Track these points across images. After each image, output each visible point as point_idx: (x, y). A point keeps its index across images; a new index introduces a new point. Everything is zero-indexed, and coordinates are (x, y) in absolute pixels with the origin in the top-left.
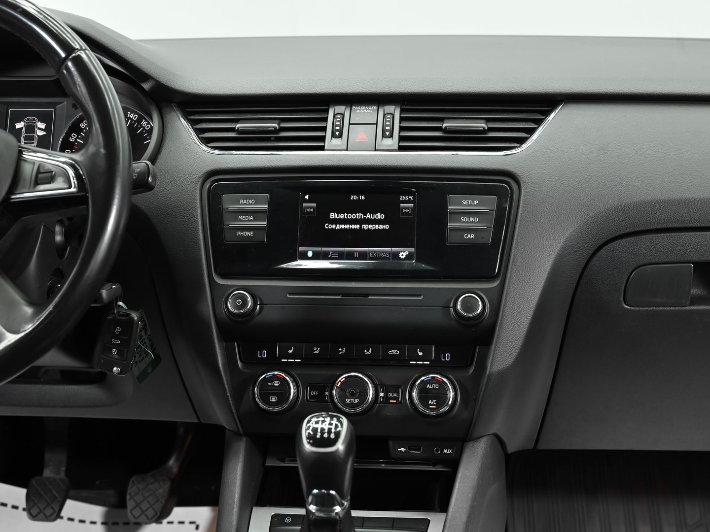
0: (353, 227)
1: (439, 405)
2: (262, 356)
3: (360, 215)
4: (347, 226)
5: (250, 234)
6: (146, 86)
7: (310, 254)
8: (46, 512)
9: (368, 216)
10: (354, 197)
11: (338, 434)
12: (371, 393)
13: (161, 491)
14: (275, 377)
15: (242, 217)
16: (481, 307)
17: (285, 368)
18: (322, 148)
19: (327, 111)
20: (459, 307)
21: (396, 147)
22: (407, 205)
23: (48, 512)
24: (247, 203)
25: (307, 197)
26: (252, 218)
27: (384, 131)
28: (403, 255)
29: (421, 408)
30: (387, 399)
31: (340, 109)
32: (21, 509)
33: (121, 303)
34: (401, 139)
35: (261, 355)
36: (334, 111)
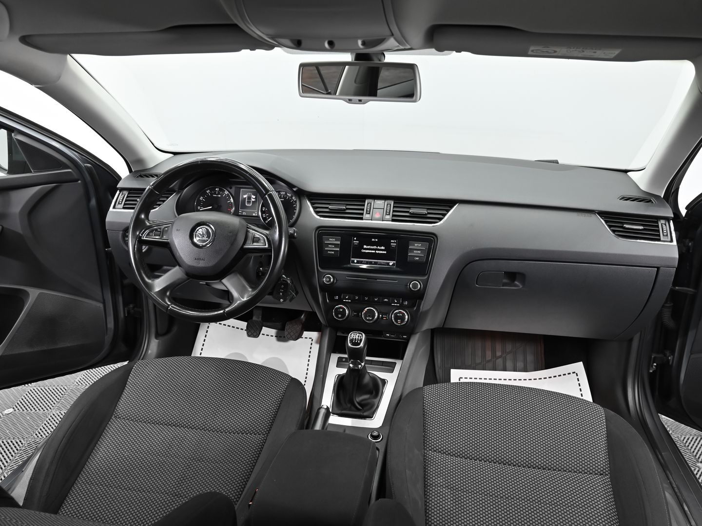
0: (372, 251)
1: (402, 322)
3: (375, 247)
4: (370, 251)
5: (333, 253)
6: (295, 189)
7: (355, 261)
8: (254, 334)
9: (378, 247)
10: (373, 240)
11: (361, 340)
12: (377, 314)
13: (298, 328)
14: (341, 308)
15: (330, 246)
16: (419, 286)
17: (344, 304)
18: (361, 219)
19: (365, 201)
20: (411, 286)
21: (391, 220)
22: (393, 243)
23: (255, 334)
24: (332, 240)
25: (355, 239)
26: (334, 246)
27: (386, 212)
28: (391, 264)
29: (395, 323)
30: (382, 317)
31: (370, 201)
32: (244, 330)
33: (284, 276)
34: (393, 216)
35: (336, 298)
36: (367, 201)
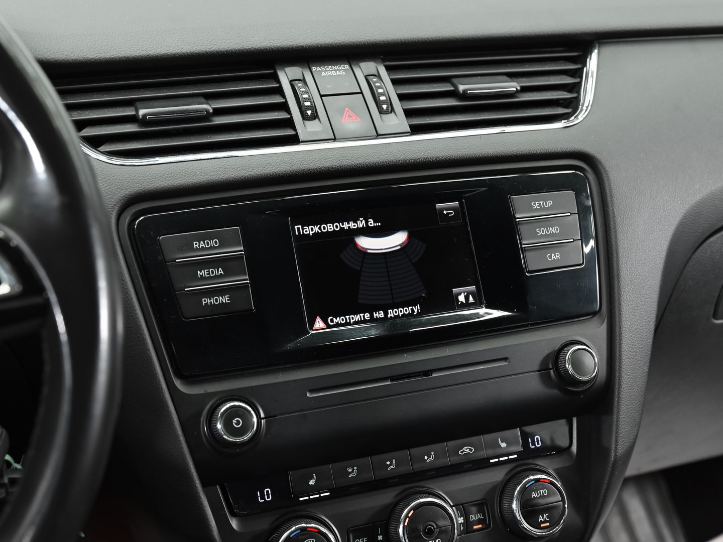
2: (264, 499)
5: (225, 299)
14: (305, 533)
15: (204, 273)
19: (275, 77)
20: (568, 367)
21: (407, 128)
24: (208, 247)
26: (221, 271)
27: (378, 104)
29: (529, 531)
30: (467, 524)
31: (294, 71)
34: (410, 113)
35: (263, 497)
36: (286, 75)
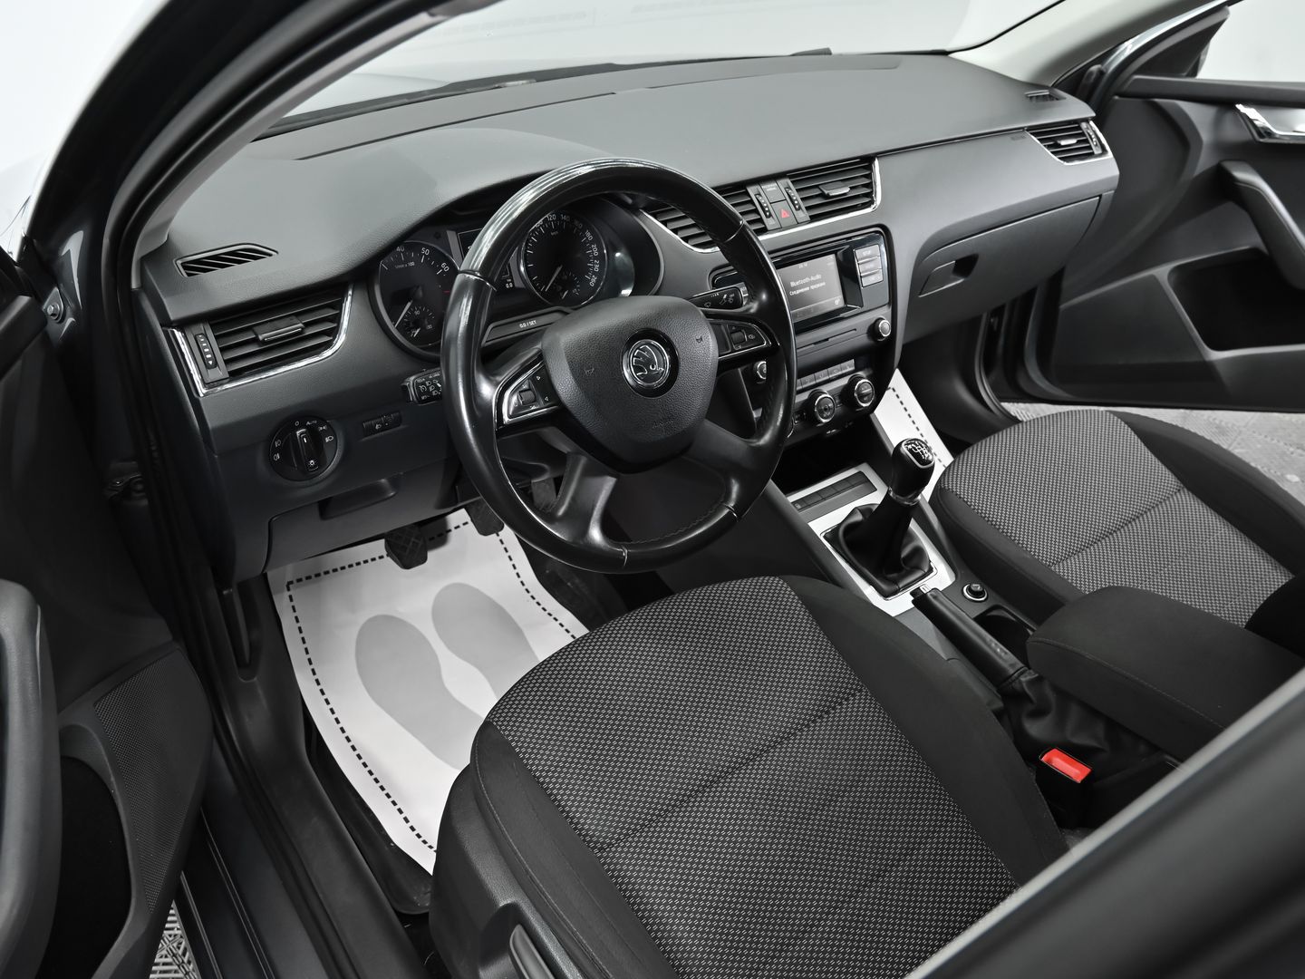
0: (806, 289)
4: (802, 290)
19: (747, 194)
21: (808, 218)
27: (794, 205)
34: (807, 209)
36: (752, 190)
